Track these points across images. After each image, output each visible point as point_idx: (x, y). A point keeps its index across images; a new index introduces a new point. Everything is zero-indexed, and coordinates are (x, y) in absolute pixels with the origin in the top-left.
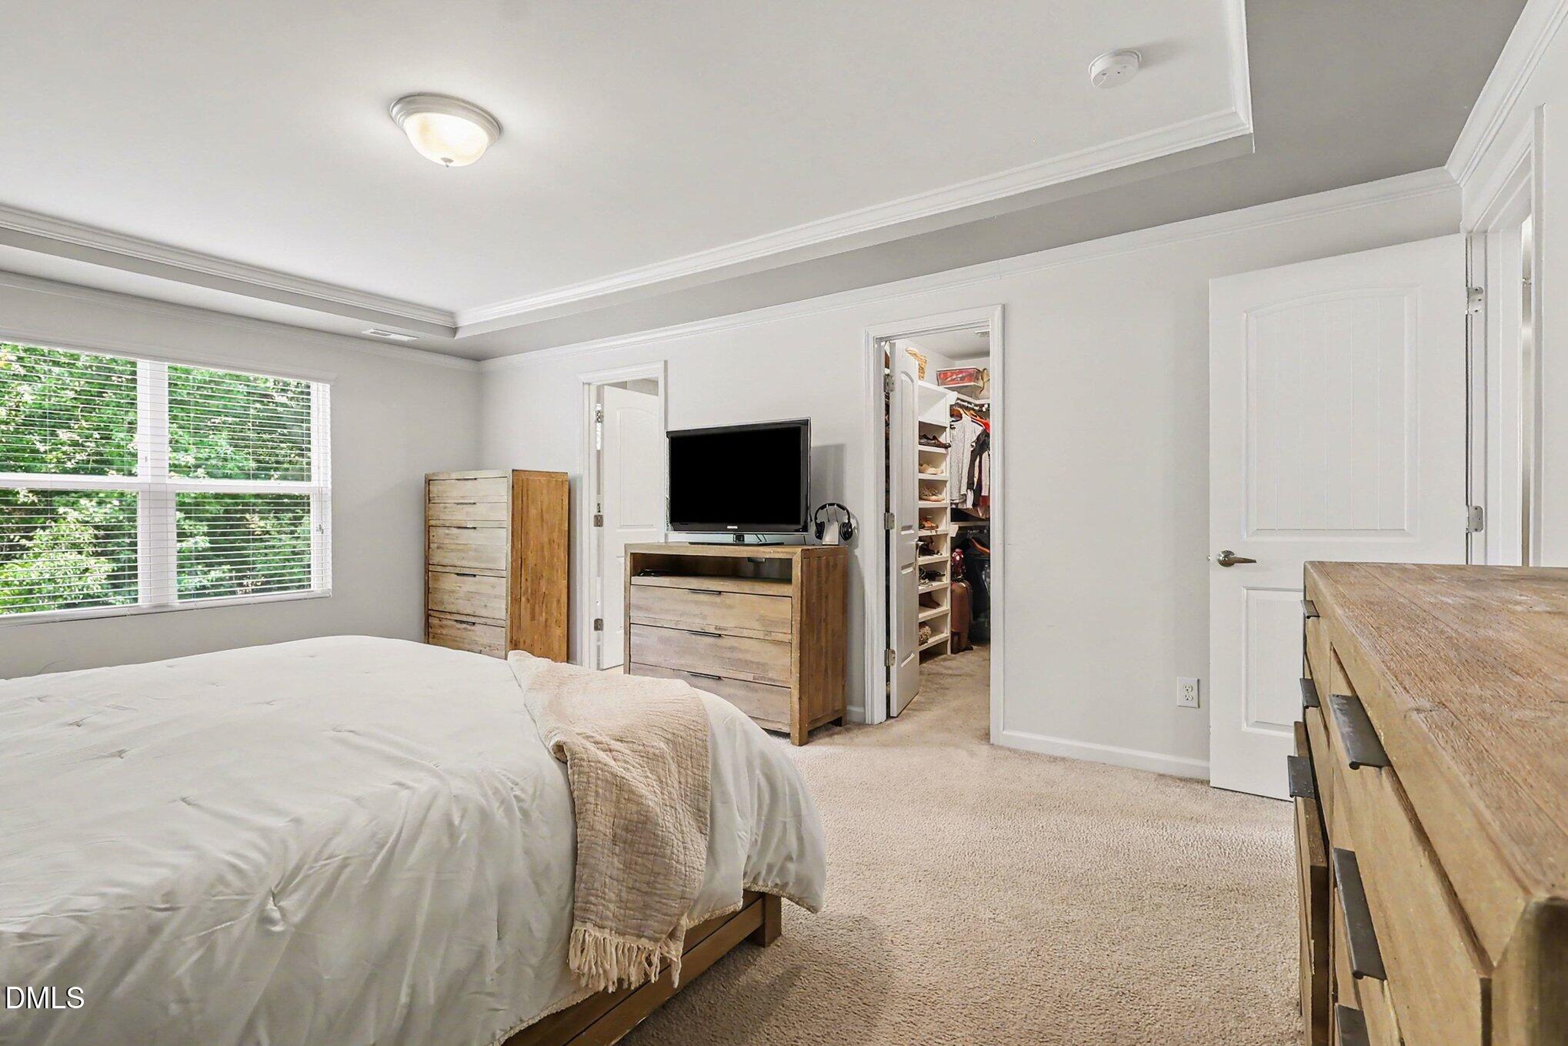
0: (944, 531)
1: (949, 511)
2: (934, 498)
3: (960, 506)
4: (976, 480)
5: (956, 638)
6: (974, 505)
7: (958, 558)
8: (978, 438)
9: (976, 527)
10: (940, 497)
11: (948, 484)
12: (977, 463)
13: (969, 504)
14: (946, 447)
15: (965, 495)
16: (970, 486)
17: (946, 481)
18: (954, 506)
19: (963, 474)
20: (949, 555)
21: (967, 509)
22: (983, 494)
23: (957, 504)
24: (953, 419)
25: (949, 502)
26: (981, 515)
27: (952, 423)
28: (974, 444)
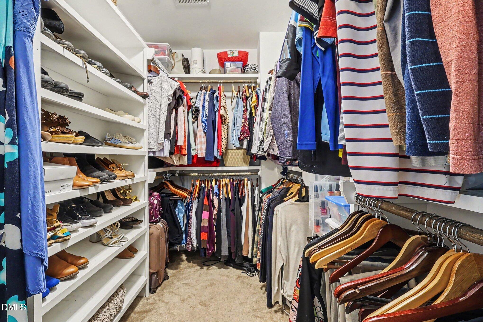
0: (142, 178)
1: (146, 159)
2: (130, 145)
3: (157, 155)
4: (172, 131)
5: (154, 277)
6: (171, 153)
7: (156, 202)
8: (175, 93)
9: (170, 172)
10: (137, 145)
11: (146, 133)
12: (173, 116)
13: (167, 153)
14: (145, 96)
15: (163, 144)
16: (167, 135)
17: (143, 130)
18: (151, 155)
19: (161, 125)
20: (147, 200)
21: (165, 157)
22: (179, 144)
23: (154, 153)
24: (150, 75)
25: (146, 150)
26: (175, 162)
27: (150, 78)
28: (171, 98)
